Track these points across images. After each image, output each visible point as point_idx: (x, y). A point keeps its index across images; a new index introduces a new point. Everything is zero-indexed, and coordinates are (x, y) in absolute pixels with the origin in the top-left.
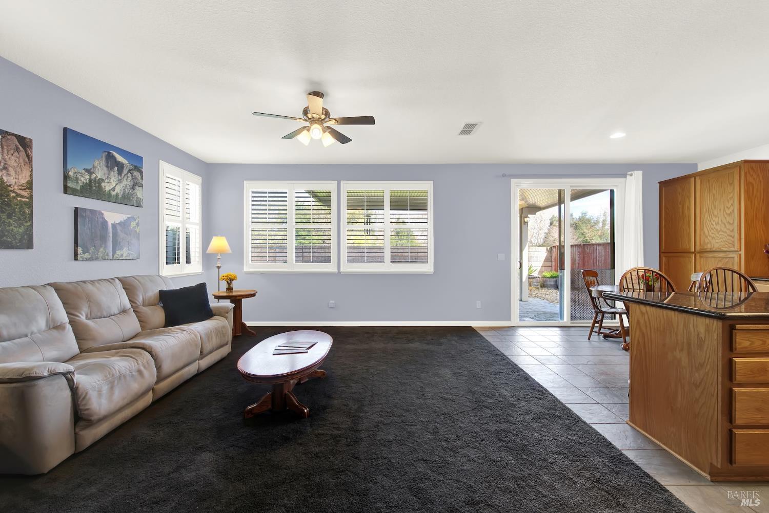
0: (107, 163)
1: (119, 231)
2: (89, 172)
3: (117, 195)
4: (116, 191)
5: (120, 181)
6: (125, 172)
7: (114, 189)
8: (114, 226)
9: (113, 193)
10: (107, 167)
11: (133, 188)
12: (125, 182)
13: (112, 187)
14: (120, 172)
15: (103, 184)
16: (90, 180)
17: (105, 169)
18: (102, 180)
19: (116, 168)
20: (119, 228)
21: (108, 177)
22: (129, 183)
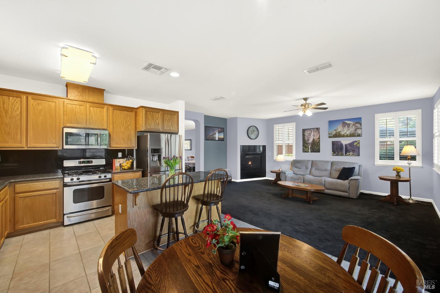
0: (343, 125)
1: (348, 146)
2: (336, 130)
3: (347, 135)
4: (347, 134)
5: (348, 130)
6: (351, 126)
7: (346, 133)
8: (346, 145)
9: (345, 134)
10: (343, 127)
11: (355, 130)
12: (351, 129)
13: (345, 132)
14: (348, 127)
15: (341, 133)
16: (336, 133)
17: (342, 128)
18: (341, 131)
19: (347, 126)
20: (348, 145)
21: (343, 130)
22: (353, 129)
